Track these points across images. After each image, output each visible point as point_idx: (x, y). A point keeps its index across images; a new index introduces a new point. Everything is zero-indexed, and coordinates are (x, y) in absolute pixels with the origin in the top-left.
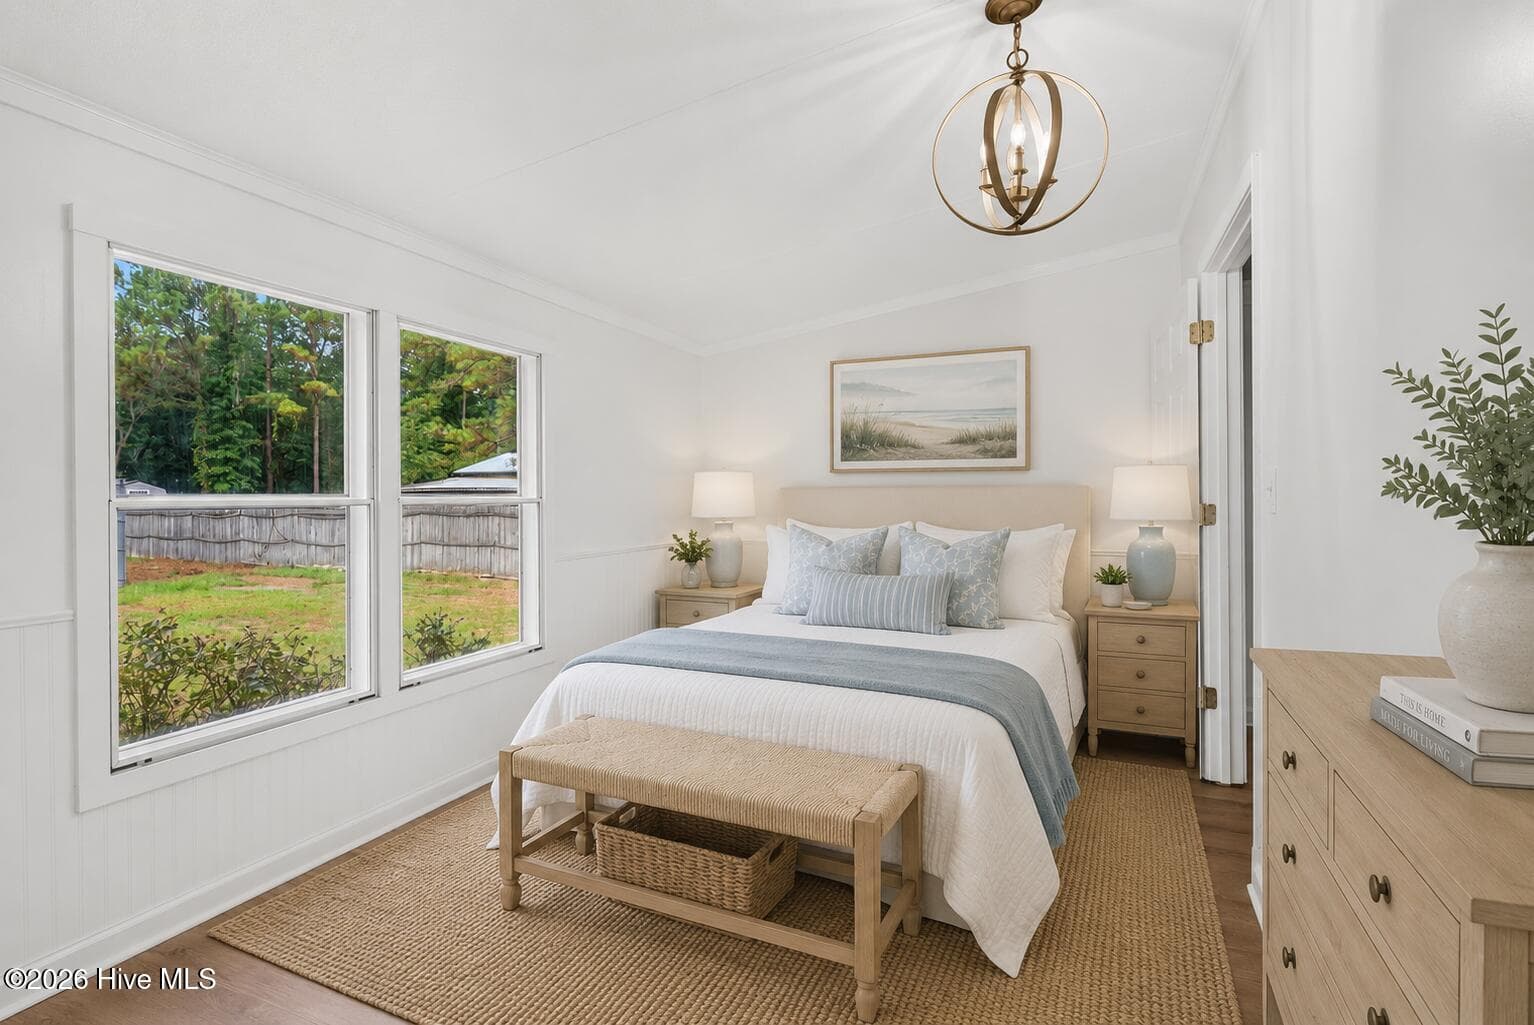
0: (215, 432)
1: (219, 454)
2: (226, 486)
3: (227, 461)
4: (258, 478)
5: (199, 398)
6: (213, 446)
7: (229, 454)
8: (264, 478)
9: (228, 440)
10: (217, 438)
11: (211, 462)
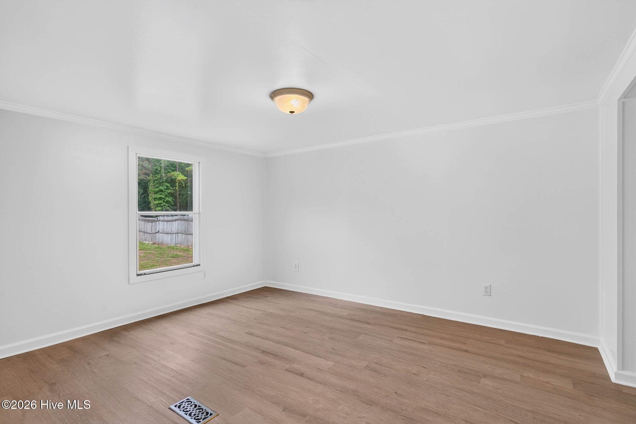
0: (156, 188)
1: (158, 196)
2: (160, 208)
3: (160, 199)
4: (172, 205)
5: (151, 175)
6: (156, 193)
7: (162, 196)
8: (175, 205)
9: (161, 191)
10: (157, 189)
11: (155, 199)
